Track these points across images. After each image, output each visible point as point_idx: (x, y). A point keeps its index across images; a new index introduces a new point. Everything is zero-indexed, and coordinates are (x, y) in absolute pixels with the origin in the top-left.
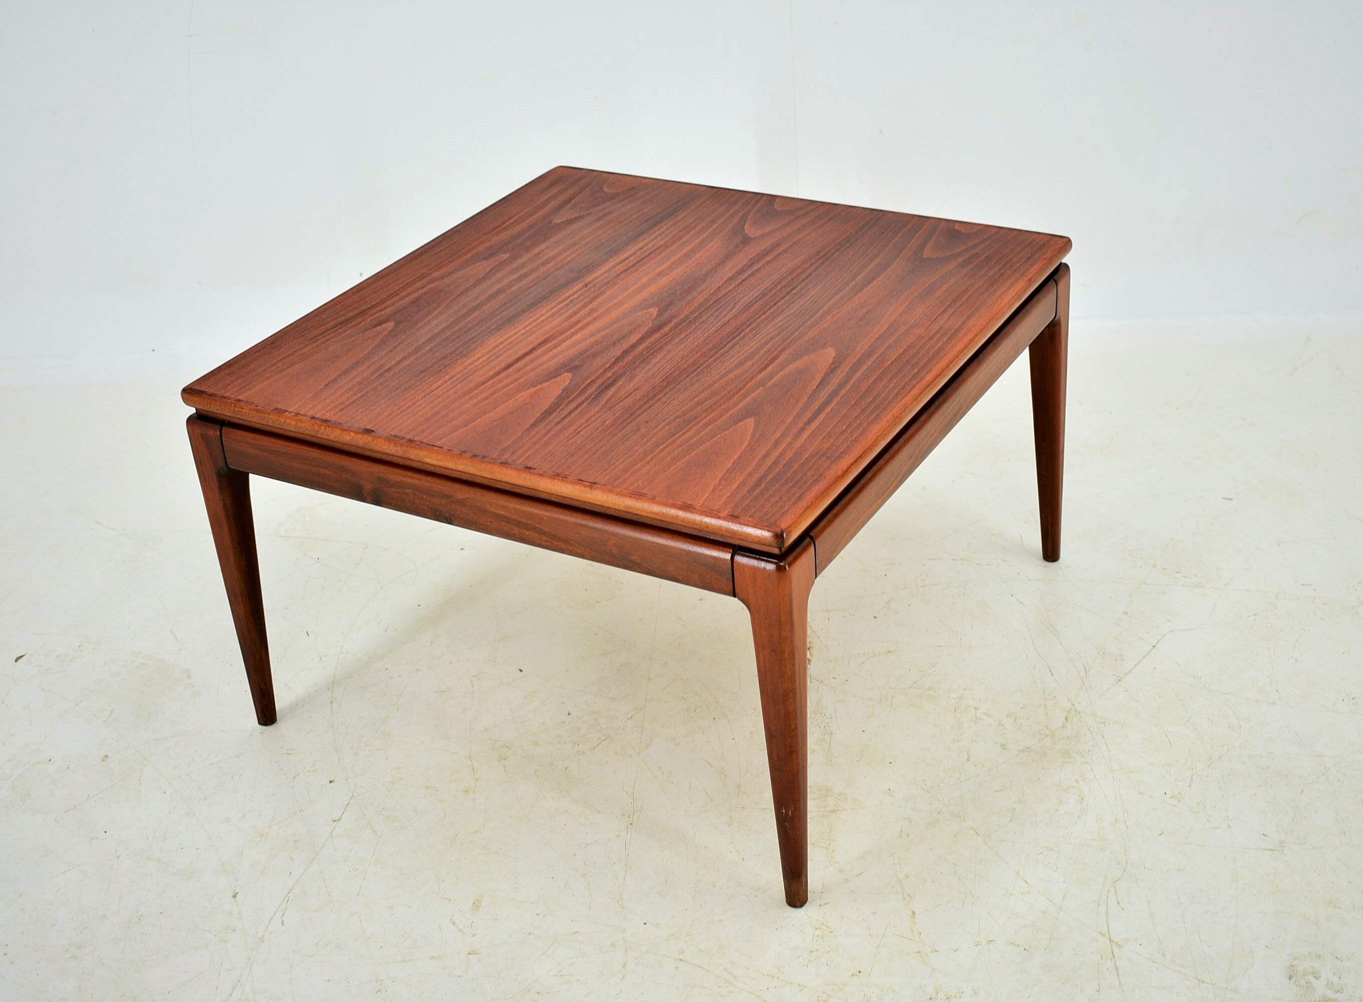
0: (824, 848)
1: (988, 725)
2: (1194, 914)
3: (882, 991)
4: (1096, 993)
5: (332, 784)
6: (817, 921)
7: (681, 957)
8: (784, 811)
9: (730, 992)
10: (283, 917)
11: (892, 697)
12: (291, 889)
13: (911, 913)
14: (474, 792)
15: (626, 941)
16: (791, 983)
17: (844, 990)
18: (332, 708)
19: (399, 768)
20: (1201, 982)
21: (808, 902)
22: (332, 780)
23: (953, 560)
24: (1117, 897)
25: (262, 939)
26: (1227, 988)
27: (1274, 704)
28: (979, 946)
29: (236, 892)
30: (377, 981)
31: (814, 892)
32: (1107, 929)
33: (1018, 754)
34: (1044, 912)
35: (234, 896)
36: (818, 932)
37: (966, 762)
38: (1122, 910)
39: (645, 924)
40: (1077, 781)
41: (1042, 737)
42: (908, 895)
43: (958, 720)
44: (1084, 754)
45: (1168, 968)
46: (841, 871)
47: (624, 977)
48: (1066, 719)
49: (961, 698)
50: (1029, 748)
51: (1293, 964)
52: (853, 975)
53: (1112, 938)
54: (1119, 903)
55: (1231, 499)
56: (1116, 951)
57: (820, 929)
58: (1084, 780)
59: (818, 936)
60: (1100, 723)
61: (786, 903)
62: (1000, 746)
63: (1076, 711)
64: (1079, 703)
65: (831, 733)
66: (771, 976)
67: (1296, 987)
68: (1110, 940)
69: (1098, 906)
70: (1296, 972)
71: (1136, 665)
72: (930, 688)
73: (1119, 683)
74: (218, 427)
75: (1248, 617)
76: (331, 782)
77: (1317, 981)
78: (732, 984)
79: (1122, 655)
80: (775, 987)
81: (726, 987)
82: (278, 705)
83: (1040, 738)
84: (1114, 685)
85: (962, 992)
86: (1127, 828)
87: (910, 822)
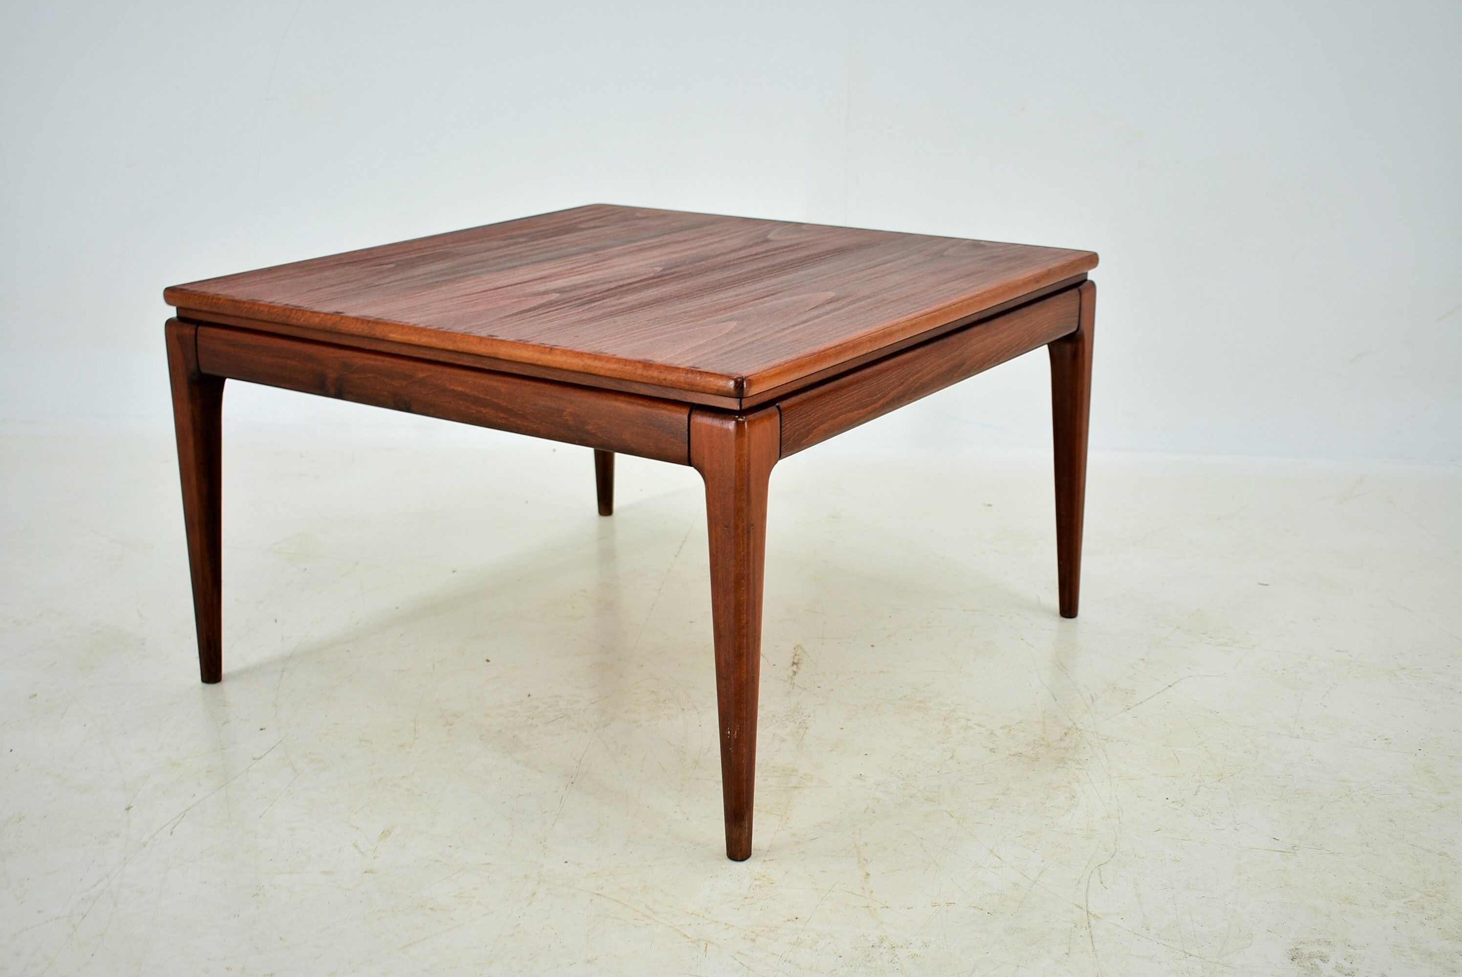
0: (778, 815)
1: (979, 733)
2: (1187, 898)
3: (819, 935)
4: (1065, 955)
5: (263, 731)
6: (758, 873)
7: (599, 892)
8: (729, 732)
9: (647, 924)
10: (173, 828)
11: (879, 705)
12: (190, 808)
13: (865, 874)
14: (411, 747)
15: (542, 875)
16: (717, 922)
17: (775, 932)
18: (282, 676)
19: (337, 724)
20: (1187, 955)
21: (751, 857)
22: (263, 727)
23: (964, 610)
24: (1101, 878)
25: (145, 845)
26: (1218, 963)
27: (1298, 737)
28: (937, 907)
29: (131, 805)
30: (257, 887)
31: (760, 850)
32: (1085, 904)
33: (1008, 757)
34: (1015, 884)
35: (128, 809)
36: (757, 882)
37: (950, 759)
38: (1104, 889)
39: (566, 862)
40: (1069, 783)
41: (1036, 746)
42: (865, 859)
43: (947, 727)
44: (1080, 762)
45: (1152, 940)
46: (794, 835)
47: (531, 904)
48: (1066, 734)
49: (953, 711)
50: (1021, 753)
51: (1297, 947)
52: (788, 920)
53: (1090, 910)
54: (1102, 883)
55: (1267, 585)
56: (1093, 922)
57: (760, 880)
58: (1078, 782)
59: (756, 886)
60: (1102, 740)
61: (726, 857)
62: (988, 751)
63: (1077, 729)
64: (1082, 723)
65: (807, 728)
66: (696, 914)
67: (1299, 967)
68: (1088, 912)
69: (1079, 883)
70: (1300, 954)
71: (1148, 699)
72: (920, 702)
73: (1128, 711)
74: (194, 326)
75: (1276, 671)
76: (262, 729)
77: (1324, 964)
78: (650, 918)
79: (1134, 690)
80: (699, 924)
81: (643, 920)
82: (225, 669)
83: (1034, 746)
84: (1121, 712)
85: (911, 944)
86: (1120, 822)
87: (878, 802)
